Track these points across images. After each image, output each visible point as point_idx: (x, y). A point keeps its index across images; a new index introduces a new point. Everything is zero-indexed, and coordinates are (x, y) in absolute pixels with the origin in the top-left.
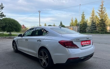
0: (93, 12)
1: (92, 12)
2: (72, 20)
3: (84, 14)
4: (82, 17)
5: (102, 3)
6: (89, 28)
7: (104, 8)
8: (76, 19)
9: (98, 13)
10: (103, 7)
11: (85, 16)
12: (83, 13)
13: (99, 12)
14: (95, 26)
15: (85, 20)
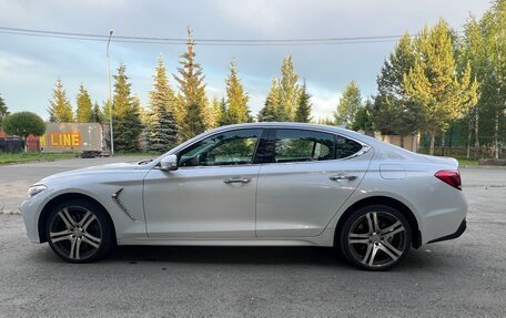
0: (161, 72)
1: (156, 74)
2: (60, 95)
3: (125, 74)
4: (117, 86)
5: (190, 48)
6: (154, 134)
7: (196, 66)
8: (82, 91)
9: (178, 79)
10: (194, 63)
11: (130, 85)
12: (122, 70)
13: (181, 77)
14: (173, 128)
15: (131, 99)
